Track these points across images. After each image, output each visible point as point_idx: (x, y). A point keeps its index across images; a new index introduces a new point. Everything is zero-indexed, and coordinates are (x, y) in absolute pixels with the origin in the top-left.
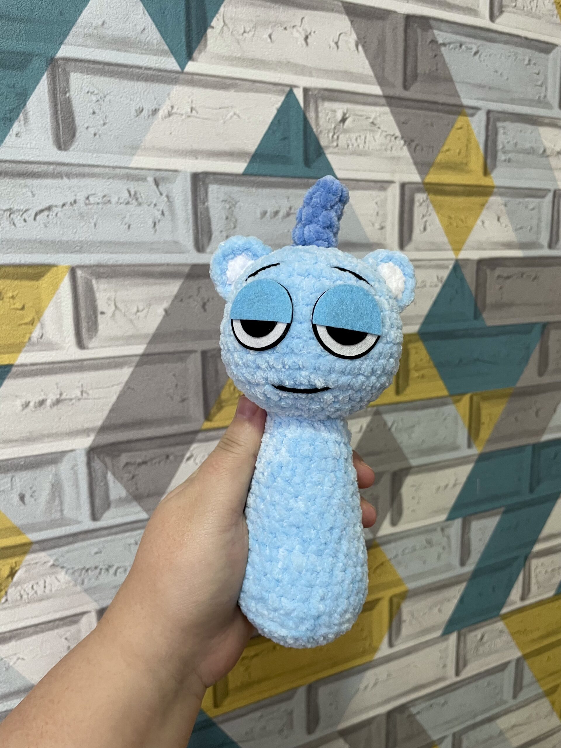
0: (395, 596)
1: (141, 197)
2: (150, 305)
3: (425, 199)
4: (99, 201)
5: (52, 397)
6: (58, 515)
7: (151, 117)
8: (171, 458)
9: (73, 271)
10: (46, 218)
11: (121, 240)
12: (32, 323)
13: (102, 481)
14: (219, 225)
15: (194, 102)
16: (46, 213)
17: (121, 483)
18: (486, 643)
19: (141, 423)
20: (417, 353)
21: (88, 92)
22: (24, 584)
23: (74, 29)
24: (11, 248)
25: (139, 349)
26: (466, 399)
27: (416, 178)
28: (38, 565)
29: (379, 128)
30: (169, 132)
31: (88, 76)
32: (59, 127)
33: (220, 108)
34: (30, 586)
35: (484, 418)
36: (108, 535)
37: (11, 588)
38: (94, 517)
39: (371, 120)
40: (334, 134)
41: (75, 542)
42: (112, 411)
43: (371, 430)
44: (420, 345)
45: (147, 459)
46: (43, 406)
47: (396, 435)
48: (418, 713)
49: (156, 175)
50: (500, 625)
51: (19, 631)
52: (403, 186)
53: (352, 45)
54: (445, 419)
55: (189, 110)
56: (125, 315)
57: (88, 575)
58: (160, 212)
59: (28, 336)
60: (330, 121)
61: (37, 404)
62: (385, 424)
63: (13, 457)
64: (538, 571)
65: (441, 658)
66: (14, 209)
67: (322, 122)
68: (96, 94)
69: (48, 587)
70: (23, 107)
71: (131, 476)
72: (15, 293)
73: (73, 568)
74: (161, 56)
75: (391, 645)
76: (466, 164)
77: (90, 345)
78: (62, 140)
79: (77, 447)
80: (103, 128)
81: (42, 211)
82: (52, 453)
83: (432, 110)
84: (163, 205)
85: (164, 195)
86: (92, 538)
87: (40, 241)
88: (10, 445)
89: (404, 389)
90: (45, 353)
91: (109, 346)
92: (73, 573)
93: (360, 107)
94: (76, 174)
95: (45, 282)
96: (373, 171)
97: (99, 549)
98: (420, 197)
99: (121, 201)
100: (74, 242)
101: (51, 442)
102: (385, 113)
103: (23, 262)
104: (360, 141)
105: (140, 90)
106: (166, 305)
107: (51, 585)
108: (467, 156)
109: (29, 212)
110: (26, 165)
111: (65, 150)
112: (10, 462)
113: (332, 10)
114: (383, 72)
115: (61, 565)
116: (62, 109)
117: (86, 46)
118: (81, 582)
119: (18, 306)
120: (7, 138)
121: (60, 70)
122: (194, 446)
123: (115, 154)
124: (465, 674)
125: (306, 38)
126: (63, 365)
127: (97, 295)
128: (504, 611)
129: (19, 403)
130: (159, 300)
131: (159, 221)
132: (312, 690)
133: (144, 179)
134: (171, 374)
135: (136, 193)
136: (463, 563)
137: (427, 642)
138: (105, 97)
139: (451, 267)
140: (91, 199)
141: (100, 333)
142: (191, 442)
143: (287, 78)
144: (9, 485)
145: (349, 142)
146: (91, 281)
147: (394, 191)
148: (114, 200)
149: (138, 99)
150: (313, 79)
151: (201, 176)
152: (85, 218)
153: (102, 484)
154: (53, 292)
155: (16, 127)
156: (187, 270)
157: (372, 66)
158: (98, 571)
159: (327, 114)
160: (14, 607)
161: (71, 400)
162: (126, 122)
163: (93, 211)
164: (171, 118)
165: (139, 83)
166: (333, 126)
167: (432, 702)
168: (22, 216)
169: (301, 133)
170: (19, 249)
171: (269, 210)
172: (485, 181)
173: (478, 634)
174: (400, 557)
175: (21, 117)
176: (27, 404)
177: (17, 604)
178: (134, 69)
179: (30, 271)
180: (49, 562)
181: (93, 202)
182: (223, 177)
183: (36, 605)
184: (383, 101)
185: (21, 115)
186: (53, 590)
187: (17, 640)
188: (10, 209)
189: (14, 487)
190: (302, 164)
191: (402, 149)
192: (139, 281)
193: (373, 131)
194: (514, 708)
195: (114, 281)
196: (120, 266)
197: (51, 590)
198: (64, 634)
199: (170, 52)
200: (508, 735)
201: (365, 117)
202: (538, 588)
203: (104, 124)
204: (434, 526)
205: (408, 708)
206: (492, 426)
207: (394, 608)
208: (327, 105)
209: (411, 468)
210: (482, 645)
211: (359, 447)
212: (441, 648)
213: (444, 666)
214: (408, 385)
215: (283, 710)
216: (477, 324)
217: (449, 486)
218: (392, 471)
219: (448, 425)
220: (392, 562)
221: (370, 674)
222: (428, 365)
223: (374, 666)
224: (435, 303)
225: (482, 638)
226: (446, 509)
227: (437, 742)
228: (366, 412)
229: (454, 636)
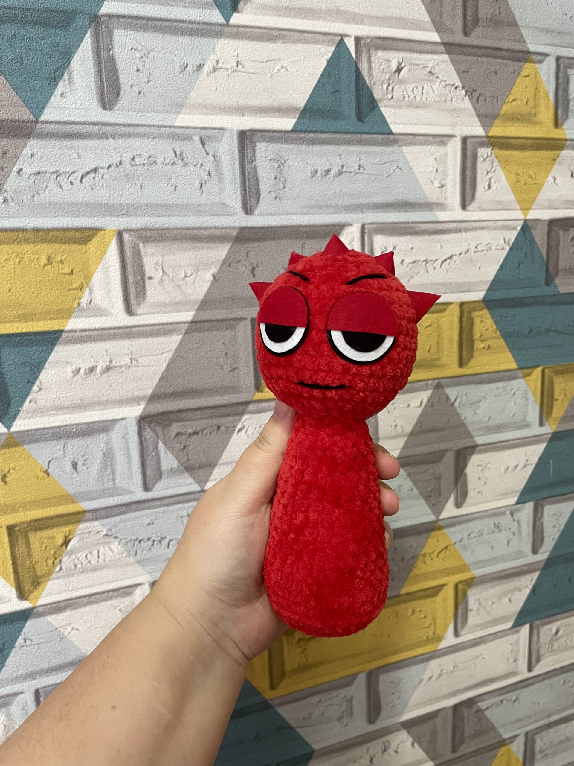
0: (461, 582)
1: (187, 157)
2: (198, 270)
3: (489, 154)
4: (144, 162)
5: (102, 364)
6: (110, 485)
7: (195, 72)
8: (222, 428)
9: (120, 234)
10: (92, 180)
11: (168, 203)
12: (81, 288)
13: (153, 451)
14: (267, 186)
15: (240, 56)
16: (92, 175)
17: (172, 454)
18: (561, 637)
19: (192, 393)
20: (481, 321)
21: (132, 49)
22: (79, 552)
24: (58, 211)
25: (188, 316)
26: (538, 371)
27: (479, 131)
28: (92, 533)
29: (437, 77)
30: (215, 88)
31: (131, 32)
32: (103, 85)
33: (267, 61)
34: (84, 555)
35: (557, 394)
36: (160, 506)
37: (66, 556)
38: (146, 488)
39: (429, 70)
40: (389, 85)
41: (127, 513)
42: (162, 379)
43: (433, 405)
44: (485, 313)
45: (198, 429)
46: (94, 373)
47: (459, 411)
48: (487, 708)
49: (202, 134)
51: (73, 601)
52: (464, 140)
54: (514, 394)
55: (235, 64)
56: (172, 280)
57: (141, 546)
58: (207, 173)
59: (77, 301)
60: (384, 71)
61: (87, 371)
62: (448, 398)
63: (65, 424)
65: (512, 651)
66: (61, 172)
67: (375, 72)
68: (140, 51)
69: (102, 557)
70: (67, 67)
71: (182, 447)
72: (64, 258)
73: (126, 539)
74: (205, 8)
75: (456, 634)
76: (535, 115)
77: (139, 311)
78: (106, 99)
79: (128, 415)
80: (147, 85)
81: (88, 173)
82: (103, 421)
83: (496, 57)
84: (209, 165)
85: (211, 154)
86: (143, 509)
87: (87, 204)
88: (62, 412)
89: (469, 360)
90: (94, 318)
91: (158, 313)
92: (126, 544)
93: (416, 56)
94: (121, 134)
95: (93, 245)
96: (432, 125)
97: (151, 520)
98: (483, 152)
99: (167, 161)
100: (120, 204)
101: (102, 409)
102: (443, 62)
103: (70, 226)
104: (417, 93)
105: (183, 45)
106: (214, 270)
107: (104, 555)
108: (535, 107)
109: (76, 174)
110: (71, 126)
111: (110, 109)
112: (62, 429)
114: (441, 17)
115: (114, 536)
116: (105, 67)
118: (134, 553)
119: (67, 270)
120: (52, 99)
121: (103, 27)
122: (246, 417)
123: (160, 112)
124: (538, 670)
126: (112, 331)
127: (145, 260)
129: (69, 369)
130: (207, 265)
131: (205, 182)
132: (372, 676)
133: (189, 138)
134: (220, 342)
135: (181, 153)
136: (535, 551)
137: (496, 633)
138: (149, 53)
139: (519, 228)
140: (137, 160)
141: (147, 298)
142: (242, 413)
143: (338, 27)
144: (61, 452)
145: (405, 93)
146: (138, 244)
147: (454, 147)
148: (160, 161)
149: (183, 55)
150: (365, 27)
151: (248, 134)
152: (131, 180)
153: (154, 454)
154: (100, 256)
155: (61, 87)
156: (235, 233)
157: (429, 12)
158: (150, 542)
159: (381, 65)
160: (68, 576)
161: (121, 367)
162: (171, 78)
163: (139, 172)
164: (216, 73)
165: (183, 37)
166: (387, 77)
167: (503, 697)
168: (68, 179)
169: (353, 85)
170: (67, 212)
171: (319, 169)
172: (556, 134)
173: (554, 626)
174: (465, 540)
175: (66, 76)
176: (78, 371)
177: (72, 572)
178: (178, 24)
179: (78, 234)
180: (102, 531)
181: (138, 163)
182: (271, 134)
183: (90, 575)
184: (442, 48)
185: (66, 74)
186: (107, 560)
187: (72, 610)
188: (57, 171)
189: (66, 454)
190: (354, 118)
191: (463, 99)
192: (186, 245)
193: (431, 81)
195: (161, 244)
196: (167, 229)
197: (104, 561)
198: (119, 606)
199: (214, 4)
201: (422, 66)
203: (148, 82)
204: (503, 509)
205: (476, 703)
206: (566, 404)
207: (460, 596)
208: (381, 54)
209: (477, 446)
210: (558, 639)
211: (419, 422)
212: (512, 641)
213: (515, 660)
214: (472, 356)
215: (342, 696)
216: (549, 290)
217: (520, 467)
218: (456, 448)
219: (517, 401)
220: (456, 545)
221: (434, 664)
222: (494, 335)
223: (439, 656)
224: (501, 267)
225: (557, 632)
226: (515, 492)
227: (508, 741)
228: (427, 384)
229: (526, 629)
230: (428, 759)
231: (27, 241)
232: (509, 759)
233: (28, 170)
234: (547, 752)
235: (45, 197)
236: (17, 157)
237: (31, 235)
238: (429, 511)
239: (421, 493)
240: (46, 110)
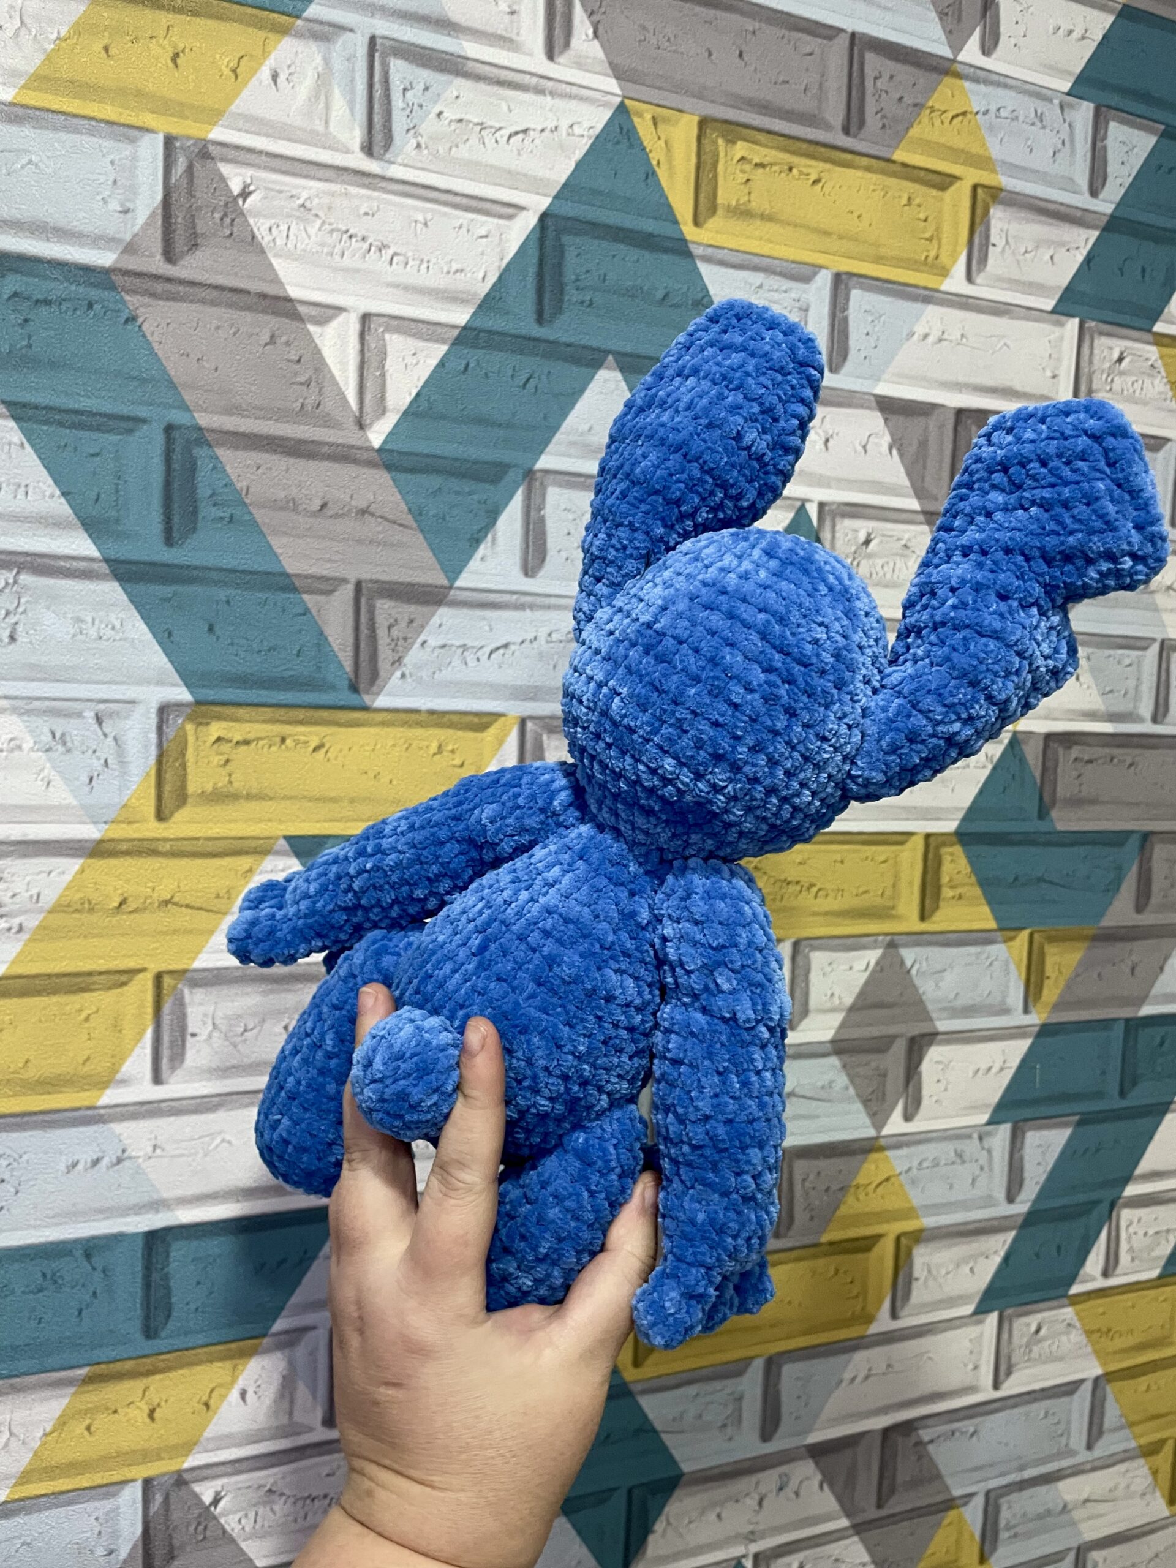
0: (905, 1234)
4: (562, 639)
10: (502, 657)
16: (501, 651)
18: (1044, 1339)
20: (952, 861)
23: (558, 436)
24: (458, 691)
26: (1024, 935)
29: (915, 553)
31: (567, 490)
35: (1050, 969)
39: (903, 542)
40: (854, 559)
43: (882, 970)
44: (958, 849)
47: (917, 981)
48: (932, 1441)
50: (1068, 1313)
53: (885, 448)
54: (991, 964)
60: (850, 543)
62: (902, 963)
64: (1131, 1230)
65: (971, 1352)
66: (469, 645)
67: (839, 544)
68: (574, 511)
70: (492, 528)
72: (458, 747)
75: (894, 1315)
78: (530, 566)
81: (497, 649)
87: (491, 685)
89: (933, 912)
93: (889, 526)
94: (540, 605)
95: (491, 734)
100: (528, 687)
102: (922, 533)
103: (469, 709)
104: (888, 569)
109: (485, 650)
110: (488, 594)
111: (532, 576)
113: (862, 406)
114: (923, 481)
116: (534, 529)
117: (569, 456)
119: (458, 762)
120: (471, 563)
121: (537, 484)
124: (1010, 1387)
125: (827, 441)
128: (1075, 1289)
132: (773, 1366)
136: (1010, 1199)
137: (950, 1320)
138: (584, 514)
139: (1007, 743)
140: (555, 636)
143: (801, 491)
145: (873, 569)
146: (543, 736)
150: (831, 491)
152: (546, 659)
154: (497, 747)
155: (482, 550)
157: (909, 474)
159: (847, 535)
163: (554, 650)
166: (853, 549)
167: (956, 1425)
168: (475, 653)
170: (469, 693)
173: (1033, 1321)
174: (914, 1170)
175: (489, 537)
179: (476, 720)
181: (556, 640)
184: (921, 518)
185: (490, 535)
188: (465, 645)
193: (905, 556)
194: (1088, 1466)
200: (1077, 1514)
201: (895, 538)
202: (1133, 1260)
204: (968, 1131)
205: (916, 1429)
206: (1062, 983)
207: (902, 1255)
208: (847, 522)
209: (937, 1034)
210: (1039, 1341)
211: (862, 994)
212: (973, 1336)
213: (976, 1368)
214: (937, 907)
215: (728, 1391)
216: (1043, 826)
217: (994, 1070)
218: (910, 1035)
219: (995, 975)
220: (902, 1178)
221: (860, 1358)
222: (967, 880)
223: (867, 1347)
224: (981, 792)
225: (1038, 1331)
226: (987, 1106)
227: (959, 1502)
228: (876, 941)
229: (993, 1318)
230: (841, 1514)
231: (419, 724)
232: (960, 1533)
233: (433, 642)
234: (1018, 1530)
235: (446, 674)
236: (423, 627)
237: (423, 717)
238: (868, 1122)
239: (859, 1095)
240: (463, 575)
